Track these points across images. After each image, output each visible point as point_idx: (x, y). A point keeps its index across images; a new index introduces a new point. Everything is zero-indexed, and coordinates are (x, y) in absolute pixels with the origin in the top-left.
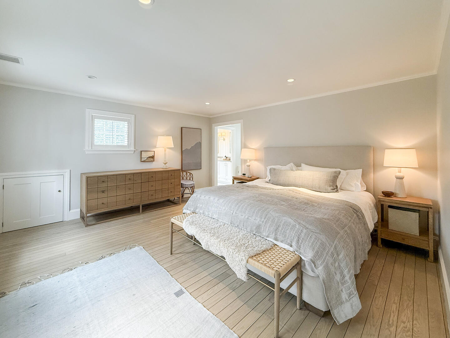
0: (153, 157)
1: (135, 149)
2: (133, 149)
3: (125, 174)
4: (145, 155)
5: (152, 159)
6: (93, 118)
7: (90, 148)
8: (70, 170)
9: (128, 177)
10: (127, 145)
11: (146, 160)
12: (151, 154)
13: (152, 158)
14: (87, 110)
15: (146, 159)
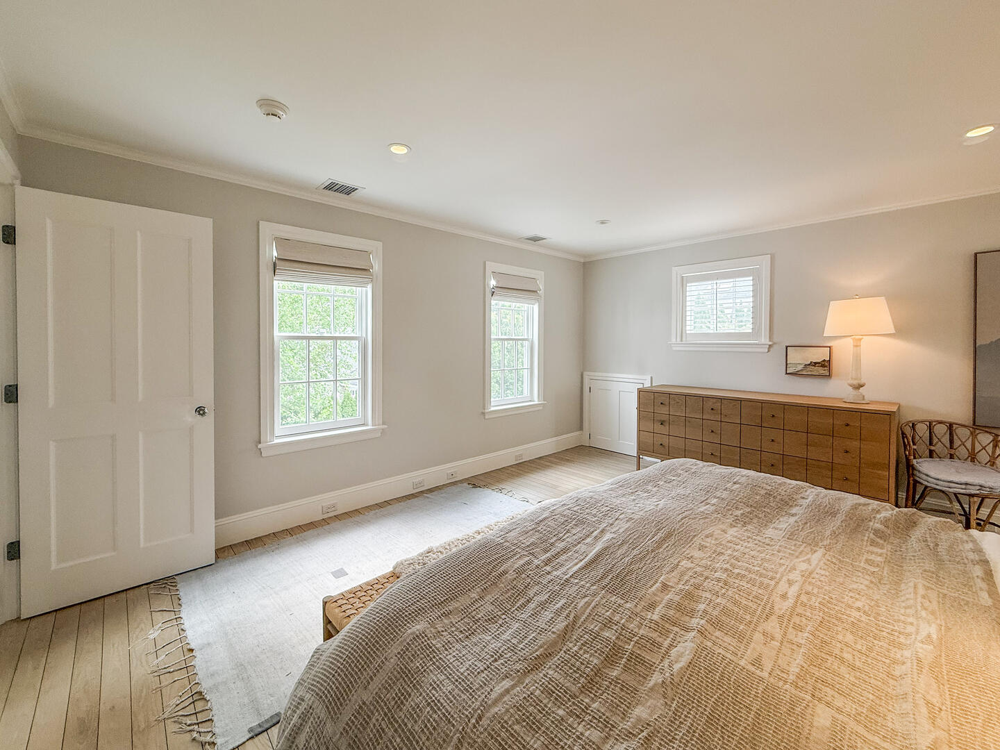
0: (826, 364)
1: (770, 341)
2: (765, 340)
3: (703, 397)
4: (798, 358)
5: (821, 371)
6: (683, 282)
7: (679, 339)
8: (651, 378)
9: (710, 404)
10: (751, 331)
11: (801, 370)
12: (819, 355)
13: (823, 366)
14: (675, 269)
15: (800, 367)
